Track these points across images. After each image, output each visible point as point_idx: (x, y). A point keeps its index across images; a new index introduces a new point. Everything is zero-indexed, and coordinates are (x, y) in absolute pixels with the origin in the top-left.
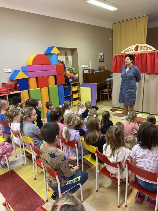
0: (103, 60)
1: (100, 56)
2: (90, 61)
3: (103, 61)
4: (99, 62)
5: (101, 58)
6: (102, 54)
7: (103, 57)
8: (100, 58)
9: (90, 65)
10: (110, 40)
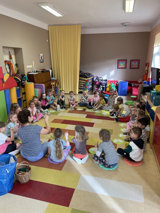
0: (43, 60)
1: (40, 57)
2: (33, 62)
3: (43, 62)
4: (40, 62)
5: (42, 58)
6: (41, 55)
7: (43, 57)
8: (40, 58)
9: (34, 66)
10: (47, 41)
